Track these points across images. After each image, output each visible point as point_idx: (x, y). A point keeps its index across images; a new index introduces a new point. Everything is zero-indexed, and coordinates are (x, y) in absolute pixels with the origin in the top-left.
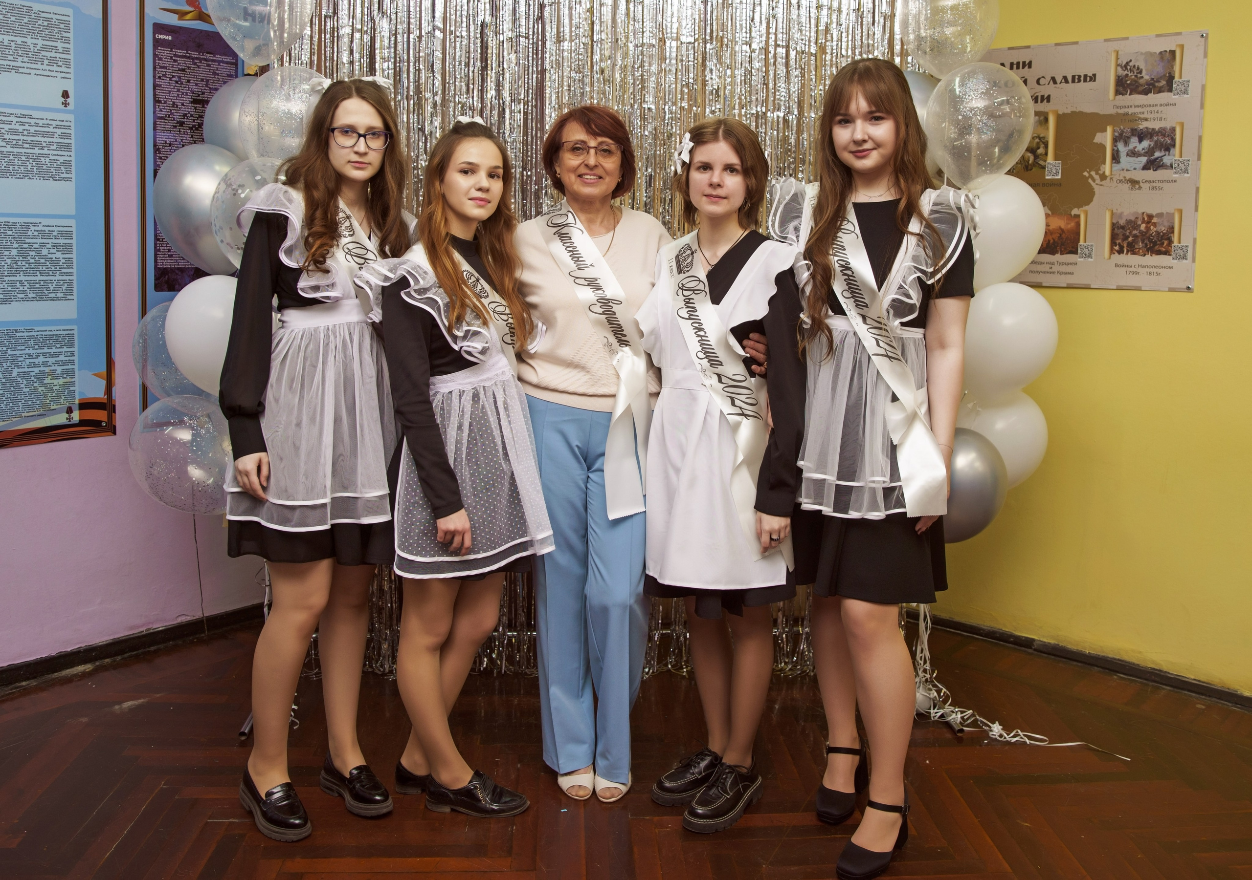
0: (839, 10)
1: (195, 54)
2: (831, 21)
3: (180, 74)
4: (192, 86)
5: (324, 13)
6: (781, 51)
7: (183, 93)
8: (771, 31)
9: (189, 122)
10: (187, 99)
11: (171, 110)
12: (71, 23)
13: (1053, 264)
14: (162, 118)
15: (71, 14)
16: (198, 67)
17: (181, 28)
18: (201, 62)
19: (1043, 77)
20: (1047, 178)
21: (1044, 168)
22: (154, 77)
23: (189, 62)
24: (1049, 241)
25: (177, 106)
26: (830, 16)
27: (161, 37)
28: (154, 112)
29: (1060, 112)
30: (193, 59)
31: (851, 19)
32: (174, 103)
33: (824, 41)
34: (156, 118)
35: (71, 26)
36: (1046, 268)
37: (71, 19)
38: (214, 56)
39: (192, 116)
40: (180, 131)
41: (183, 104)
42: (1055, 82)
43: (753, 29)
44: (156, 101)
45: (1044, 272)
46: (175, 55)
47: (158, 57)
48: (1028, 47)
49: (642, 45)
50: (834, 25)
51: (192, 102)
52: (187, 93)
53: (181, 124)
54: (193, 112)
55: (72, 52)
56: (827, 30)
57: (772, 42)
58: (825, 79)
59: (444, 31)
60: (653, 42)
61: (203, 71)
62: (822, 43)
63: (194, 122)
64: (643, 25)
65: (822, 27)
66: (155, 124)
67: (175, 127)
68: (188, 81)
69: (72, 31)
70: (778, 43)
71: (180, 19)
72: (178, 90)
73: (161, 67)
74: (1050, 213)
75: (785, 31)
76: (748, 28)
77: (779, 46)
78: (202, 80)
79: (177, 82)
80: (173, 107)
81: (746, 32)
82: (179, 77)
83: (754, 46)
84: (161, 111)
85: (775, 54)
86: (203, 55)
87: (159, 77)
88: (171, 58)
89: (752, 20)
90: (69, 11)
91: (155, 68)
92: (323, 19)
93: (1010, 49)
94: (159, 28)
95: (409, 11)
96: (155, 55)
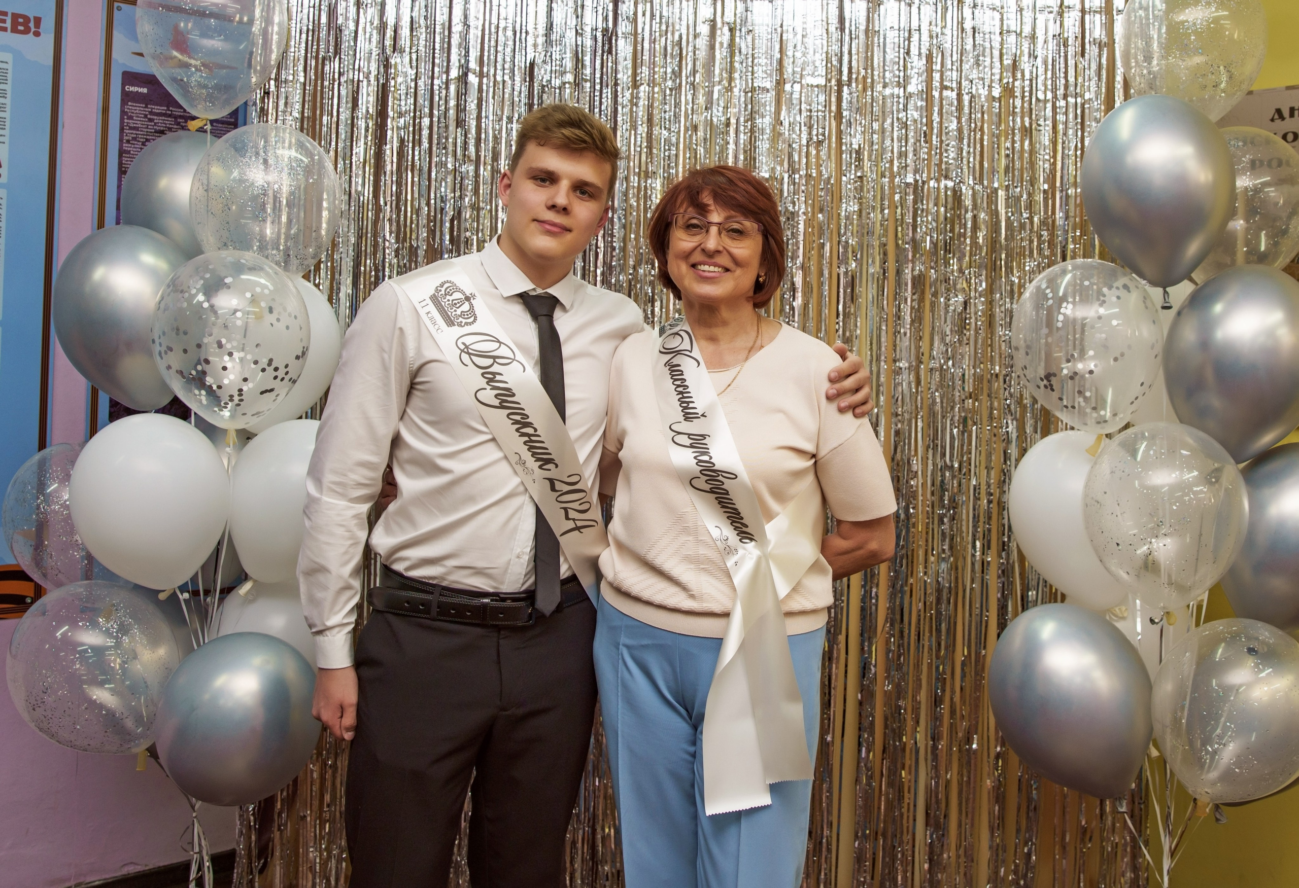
0: (1033, 37)
2: (1022, 52)
5: (322, 54)
6: (952, 95)
8: (934, 67)
12: (10, 71)
15: (10, 61)
22: (121, 141)
23: (169, 121)
26: (1019, 45)
27: (132, 89)
30: (176, 117)
31: (1050, 48)
33: (1011, 80)
35: (10, 76)
37: (9, 67)
43: (909, 65)
44: (122, 172)
46: (151, 113)
47: (127, 115)
49: (753, 90)
50: (1025, 58)
55: (8, 109)
56: (1015, 65)
57: (936, 84)
58: (1014, 134)
59: (481, 75)
62: (1008, 83)
64: (753, 62)
65: (1007, 62)
69: (9, 82)
70: (945, 83)
73: (131, 128)
75: (954, 68)
77: (946, 88)
81: (900, 71)
83: (911, 88)
85: (941, 98)
87: (128, 141)
88: (145, 116)
89: (908, 53)
90: (8, 57)
91: (122, 130)
92: (320, 61)
93: (1288, 88)
94: (130, 77)
95: (434, 49)
96: (123, 113)
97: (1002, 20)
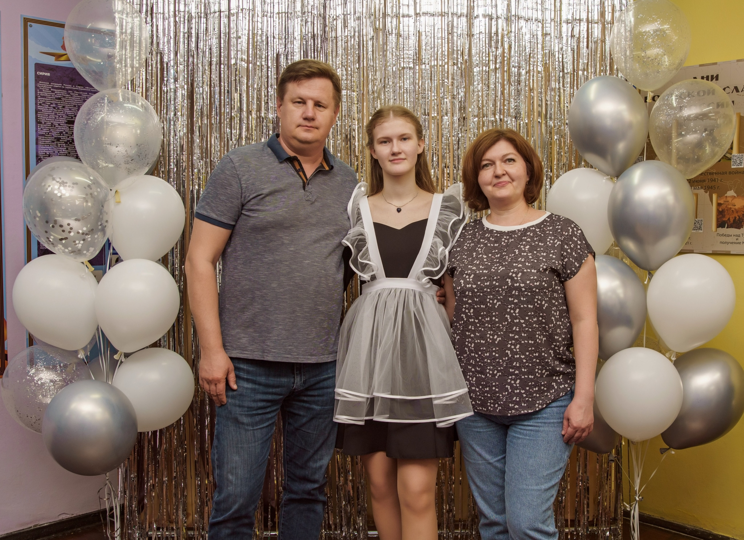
1: (69, 87)
2: (554, 46)
3: (57, 101)
4: (67, 110)
6: (515, 71)
7: (59, 116)
8: (505, 55)
9: (64, 138)
10: (63, 121)
11: (50, 129)
13: (739, 236)
14: (42, 135)
16: (72, 96)
17: (57, 67)
18: (73, 93)
19: (728, 87)
20: (732, 167)
21: (730, 159)
22: (36, 104)
23: (64, 92)
24: (735, 218)
25: (55, 126)
26: (553, 42)
27: (41, 73)
28: (37, 131)
29: (742, 115)
30: (67, 90)
31: (570, 43)
32: (52, 123)
33: (548, 62)
34: (38, 135)
36: (733, 239)
38: (84, 88)
39: (67, 133)
40: (57, 145)
41: (59, 125)
42: (737, 91)
43: (492, 54)
44: (38, 122)
45: (732, 243)
46: (53, 87)
47: (39, 89)
48: (715, 64)
49: (404, 69)
50: (557, 49)
51: (66, 123)
52: (62, 116)
53: (58, 139)
54: (67, 129)
56: (551, 53)
59: (248, 62)
60: (411, 65)
61: (75, 99)
62: (547, 64)
63: (68, 137)
64: (403, 53)
66: (37, 140)
67: (53, 142)
68: (64, 107)
71: (56, 60)
72: (56, 114)
73: (42, 97)
74: (735, 195)
76: (487, 53)
78: (75, 106)
79: (54, 108)
80: (52, 126)
81: (486, 57)
82: (56, 104)
84: (42, 129)
86: (75, 87)
87: (40, 104)
88: (50, 89)
89: (490, 47)
91: (36, 98)
93: (701, 66)
94: (39, 67)
95: (220, 47)
96: (37, 88)
97: (543, 27)
